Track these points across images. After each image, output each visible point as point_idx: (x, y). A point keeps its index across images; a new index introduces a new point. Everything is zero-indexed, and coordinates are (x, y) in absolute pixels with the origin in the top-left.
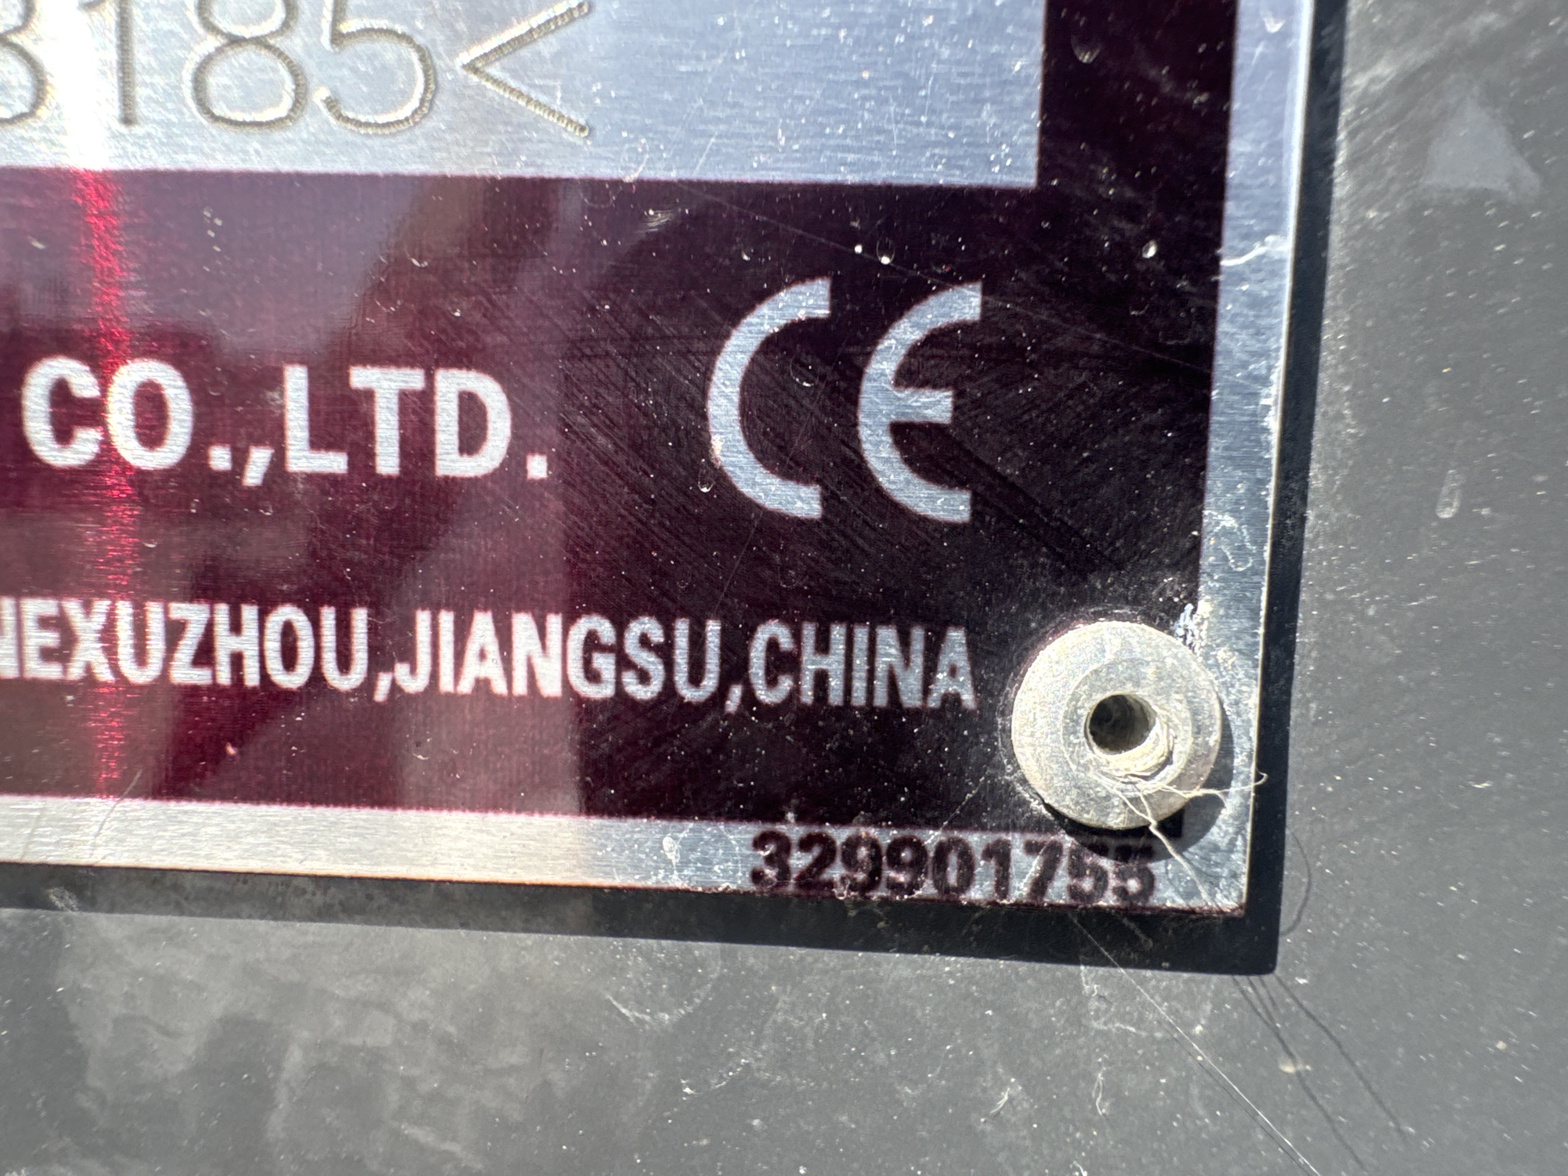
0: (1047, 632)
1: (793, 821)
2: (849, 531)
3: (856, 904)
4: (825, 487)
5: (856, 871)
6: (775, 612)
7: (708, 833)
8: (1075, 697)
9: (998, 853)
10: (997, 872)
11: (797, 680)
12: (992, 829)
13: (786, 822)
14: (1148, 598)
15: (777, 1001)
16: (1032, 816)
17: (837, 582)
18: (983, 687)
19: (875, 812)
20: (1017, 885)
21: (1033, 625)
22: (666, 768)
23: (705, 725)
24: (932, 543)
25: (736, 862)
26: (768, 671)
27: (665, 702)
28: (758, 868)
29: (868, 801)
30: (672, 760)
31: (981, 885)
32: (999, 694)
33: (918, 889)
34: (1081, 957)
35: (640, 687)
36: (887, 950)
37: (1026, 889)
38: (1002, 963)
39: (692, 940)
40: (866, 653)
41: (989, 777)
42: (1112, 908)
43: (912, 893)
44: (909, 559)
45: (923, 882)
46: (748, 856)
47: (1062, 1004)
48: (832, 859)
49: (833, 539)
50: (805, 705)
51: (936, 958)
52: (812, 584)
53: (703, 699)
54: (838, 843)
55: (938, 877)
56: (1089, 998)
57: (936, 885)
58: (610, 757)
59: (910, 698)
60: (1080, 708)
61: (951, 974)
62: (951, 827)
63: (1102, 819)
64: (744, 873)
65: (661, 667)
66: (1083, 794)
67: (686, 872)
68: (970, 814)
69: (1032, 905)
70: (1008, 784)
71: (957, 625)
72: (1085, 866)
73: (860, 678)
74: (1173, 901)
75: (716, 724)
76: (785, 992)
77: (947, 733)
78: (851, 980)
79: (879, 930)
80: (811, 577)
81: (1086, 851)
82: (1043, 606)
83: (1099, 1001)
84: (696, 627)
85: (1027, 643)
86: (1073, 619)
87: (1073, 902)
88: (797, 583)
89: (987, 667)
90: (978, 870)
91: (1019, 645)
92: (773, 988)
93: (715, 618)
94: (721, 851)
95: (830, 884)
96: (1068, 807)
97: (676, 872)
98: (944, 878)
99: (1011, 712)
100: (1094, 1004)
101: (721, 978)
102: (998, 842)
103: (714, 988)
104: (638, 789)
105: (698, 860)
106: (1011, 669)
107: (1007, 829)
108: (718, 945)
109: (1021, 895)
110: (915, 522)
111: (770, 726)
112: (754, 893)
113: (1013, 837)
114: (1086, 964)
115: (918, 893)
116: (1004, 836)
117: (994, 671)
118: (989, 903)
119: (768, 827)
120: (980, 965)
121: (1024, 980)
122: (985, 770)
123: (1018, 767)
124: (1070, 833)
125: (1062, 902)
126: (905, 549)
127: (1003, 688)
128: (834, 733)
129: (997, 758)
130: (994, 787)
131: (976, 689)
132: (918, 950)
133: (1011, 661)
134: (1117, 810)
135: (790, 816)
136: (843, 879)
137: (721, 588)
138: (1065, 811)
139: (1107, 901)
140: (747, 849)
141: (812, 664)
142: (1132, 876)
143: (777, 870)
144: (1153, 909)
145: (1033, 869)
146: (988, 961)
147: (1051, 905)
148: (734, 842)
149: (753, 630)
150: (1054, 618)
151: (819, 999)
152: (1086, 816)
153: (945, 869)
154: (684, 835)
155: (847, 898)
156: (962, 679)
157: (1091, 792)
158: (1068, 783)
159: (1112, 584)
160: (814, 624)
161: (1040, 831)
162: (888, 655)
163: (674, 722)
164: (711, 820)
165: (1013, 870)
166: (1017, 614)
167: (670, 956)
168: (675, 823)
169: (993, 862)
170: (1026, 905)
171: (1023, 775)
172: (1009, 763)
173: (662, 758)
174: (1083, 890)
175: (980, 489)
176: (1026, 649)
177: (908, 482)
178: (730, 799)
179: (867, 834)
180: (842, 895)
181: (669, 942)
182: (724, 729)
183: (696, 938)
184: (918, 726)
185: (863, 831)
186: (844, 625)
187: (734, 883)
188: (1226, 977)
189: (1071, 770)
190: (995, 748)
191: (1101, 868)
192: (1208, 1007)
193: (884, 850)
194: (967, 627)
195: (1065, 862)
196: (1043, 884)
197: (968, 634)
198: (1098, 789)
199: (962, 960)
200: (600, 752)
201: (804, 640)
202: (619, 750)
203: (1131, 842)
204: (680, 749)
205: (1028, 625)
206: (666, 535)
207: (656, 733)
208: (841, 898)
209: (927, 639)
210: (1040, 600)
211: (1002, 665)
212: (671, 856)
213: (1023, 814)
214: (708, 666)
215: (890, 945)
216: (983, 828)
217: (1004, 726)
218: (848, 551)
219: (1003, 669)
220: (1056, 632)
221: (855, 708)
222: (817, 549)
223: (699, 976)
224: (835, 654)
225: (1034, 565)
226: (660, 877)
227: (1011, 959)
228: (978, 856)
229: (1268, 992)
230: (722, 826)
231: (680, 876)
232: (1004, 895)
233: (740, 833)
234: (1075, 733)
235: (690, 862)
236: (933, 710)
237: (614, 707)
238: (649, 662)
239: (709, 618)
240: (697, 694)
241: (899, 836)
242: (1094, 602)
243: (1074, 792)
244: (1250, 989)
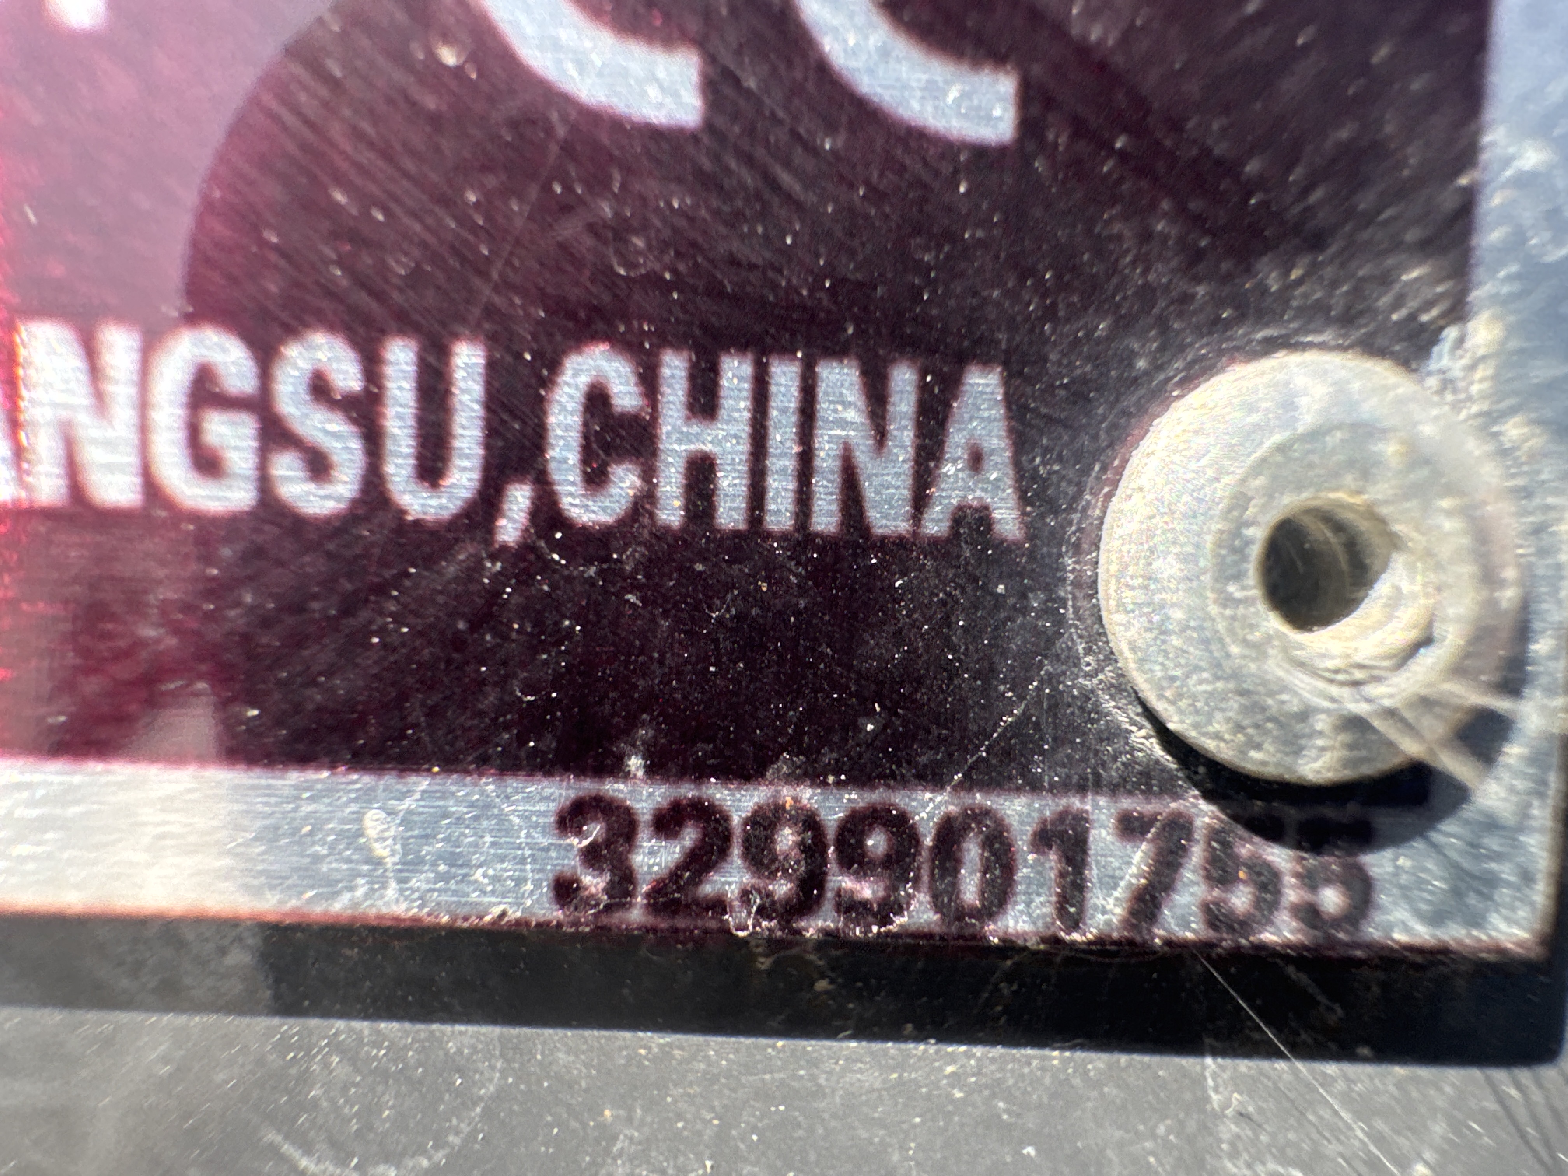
0: (1169, 379)
1: (640, 773)
2: (760, 152)
3: (773, 944)
4: (710, 58)
5: (772, 876)
6: (601, 326)
7: (459, 802)
8: (1240, 501)
9: (1062, 835)
10: (1062, 875)
11: (648, 474)
12: (1053, 789)
13: (627, 776)
14: (1370, 311)
15: (614, 1138)
16: (1134, 761)
17: (734, 262)
18: (1037, 494)
19: (811, 754)
20: (1100, 902)
21: (1141, 364)
22: (368, 661)
23: (451, 570)
24: (936, 185)
25: (523, 861)
26: (587, 453)
27: (367, 519)
28: (568, 873)
29: (799, 733)
30: (383, 645)
31: (1028, 904)
32: (1070, 509)
33: (900, 912)
34: (1208, 1041)
35: (311, 487)
36: (831, 1033)
37: (1118, 911)
38: (1055, 1056)
39: (443, 1021)
40: (794, 419)
41: (1051, 680)
42: (1289, 945)
43: (885, 921)
44: (887, 217)
45: (910, 897)
46: (547, 849)
47: (1169, 1131)
48: (724, 853)
49: (728, 170)
50: (667, 529)
51: (928, 1049)
52: (682, 267)
53: (446, 515)
54: (736, 820)
55: (940, 886)
56: (1218, 1116)
57: (937, 905)
58: (246, 638)
59: (886, 516)
60: (1248, 524)
61: (956, 1079)
62: (969, 784)
63: (1288, 760)
64: (537, 885)
65: (356, 445)
66: (1255, 708)
67: (413, 883)
68: (1007, 754)
69: (1131, 942)
70: (1087, 694)
71: (986, 362)
72: (1236, 859)
73: (783, 471)
74: (1407, 929)
75: (475, 568)
76: (630, 1120)
77: (963, 592)
78: (763, 1094)
79: (818, 995)
80: (678, 254)
81: (1241, 831)
82: (1163, 325)
83: (1237, 1124)
84: (432, 359)
85: (1129, 401)
86: (1221, 353)
87: (1211, 935)
88: (648, 264)
89: (1047, 450)
90: (1022, 873)
91: (1112, 406)
92: (607, 1113)
93: (472, 339)
94: (488, 839)
95: (719, 905)
96: (1218, 736)
97: (393, 884)
98: (954, 889)
99: (1096, 546)
100: (1229, 1129)
101: (501, 1095)
102: (1063, 816)
103: (487, 1114)
104: (310, 707)
105: (440, 857)
106: (1096, 455)
107: (1082, 789)
108: (493, 1031)
109: (1108, 923)
110: (899, 139)
111: (592, 571)
112: (559, 925)
113: (1096, 806)
114: (1215, 1053)
115: (899, 921)
116: (1075, 803)
117: (1060, 459)
118: (1043, 940)
119: (587, 786)
120: (1014, 1060)
121: (1097, 1085)
122: (1041, 666)
123: (1110, 658)
124: (1209, 796)
125: (1189, 935)
126: (876, 195)
127: (1077, 497)
128: (730, 587)
129: (1061, 644)
130: (1056, 703)
131: (1024, 499)
132: (892, 1032)
133: (1095, 437)
134: (1320, 742)
135: (635, 763)
136: (745, 895)
137: (484, 274)
138: (1210, 745)
139: (1279, 932)
140: (544, 834)
141: (679, 441)
142: (1328, 882)
143: (607, 876)
144: (1369, 946)
145: (1133, 870)
146: (1029, 1051)
147: (1168, 943)
148: (516, 820)
149: (555, 366)
150: (1182, 348)
151: (700, 1133)
152: (1254, 754)
153: (955, 871)
154: (408, 804)
155: (753, 934)
156: (994, 476)
157: (1270, 702)
158: (1220, 685)
159: (1300, 282)
160: (685, 354)
161: (1148, 793)
162: (843, 424)
163: (383, 563)
164: (467, 772)
165: (1093, 873)
166: (1109, 338)
167: (397, 1053)
168: (389, 780)
169: (1053, 856)
170: (1118, 943)
171: (1121, 675)
172: (1088, 651)
173: (360, 639)
174: (1232, 912)
175: (1037, 70)
176: (1128, 414)
177: (885, 53)
178: (507, 727)
179: (796, 800)
180: (745, 928)
181: (395, 1025)
182: (494, 577)
183: (451, 1016)
184: (903, 574)
185: (787, 794)
186: (750, 357)
187: (519, 905)
188: (1476, 1073)
189: (1228, 656)
190: (1060, 621)
191: (1268, 865)
192: (1439, 1128)
193: (831, 833)
194: (1006, 364)
195: (1197, 854)
196: (1154, 898)
197: (1007, 382)
198: (1284, 697)
199: (979, 1051)
200: (227, 626)
201: (665, 389)
202: (266, 622)
203: (1329, 812)
204: (399, 621)
205: (1131, 365)
206: (367, 157)
207: (348, 586)
208: (741, 934)
209: (923, 388)
210: (1156, 311)
211: (1077, 445)
212: (380, 850)
213: (1115, 759)
214: (457, 444)
215: (837, 1023)
216: (1034, 786)
217: (1079, 574)
218: (758, 196)
219: (1078, 456)
220: (1189, 381)
221: (770, 535)
222: (693, 193)
223: (458, 1093)
224: (731, 420)
225: (1146, 236)
226: (360, 893)
227: (1073, 1048)
228: (1022, 843)
229: (1547, 1098)
230: (489, 786)
231: (401, 891)
232: (1075, 923)
233: (528, 799)
234: (1238, 577)
235: (422, 861)
236: (935, 542)
237: (256, 530)
238: (327, 433)
239: (456, 336)
240: (434, 502)
241: (862, 804)
242: (1263, 317)
243: (1234, 704)
244: (1513, 1092)
